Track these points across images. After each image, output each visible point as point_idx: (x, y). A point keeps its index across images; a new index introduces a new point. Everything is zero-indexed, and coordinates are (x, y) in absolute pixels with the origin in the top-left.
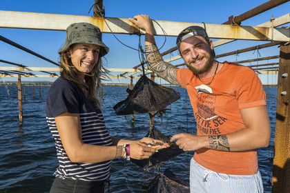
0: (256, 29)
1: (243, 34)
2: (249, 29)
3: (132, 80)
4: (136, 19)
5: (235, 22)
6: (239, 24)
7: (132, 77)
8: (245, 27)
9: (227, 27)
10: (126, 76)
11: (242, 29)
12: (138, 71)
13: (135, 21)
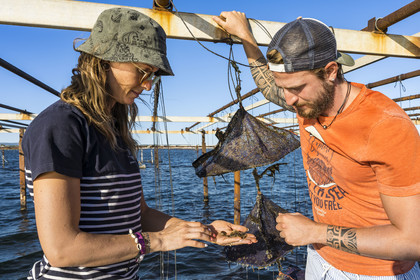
0: (410, 39)
1: (391, 46)
2: (399, 39)
3: (203, 137)
4: (224, 19)
5: (379, 27)
6: (385, 30)
7: (203, 132)
8: (394, 37)
9: (368, 35)
10: (195, 129)
11: (388, 39)
12: (215, 120)
13: (222, 22)
